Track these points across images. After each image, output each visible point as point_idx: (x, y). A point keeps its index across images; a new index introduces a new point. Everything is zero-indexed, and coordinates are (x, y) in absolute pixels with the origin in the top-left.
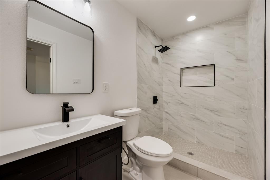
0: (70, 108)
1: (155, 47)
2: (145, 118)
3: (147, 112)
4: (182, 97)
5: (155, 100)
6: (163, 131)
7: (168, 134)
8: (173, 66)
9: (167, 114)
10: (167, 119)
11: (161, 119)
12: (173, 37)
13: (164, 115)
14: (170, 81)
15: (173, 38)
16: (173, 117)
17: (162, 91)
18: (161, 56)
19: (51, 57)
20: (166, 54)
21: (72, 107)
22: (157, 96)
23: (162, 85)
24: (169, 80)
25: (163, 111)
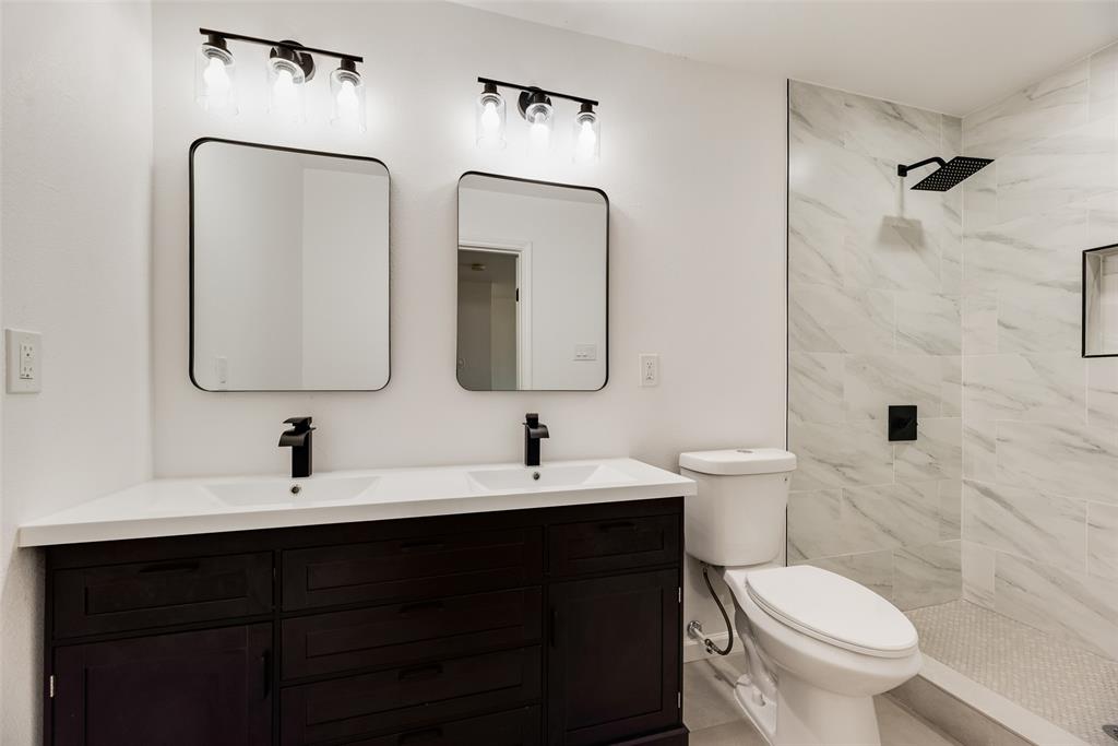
0: (539, 430)
1: (903, 171)
2: (838, 500)
3: (844, 474)
4: (1091, 411)
5: (902, 423)
6: (964, 585)
7: (992, 606)
8: (1030, 248)
9: (990, 502)
10: (986, 525)
11: (950, 524)
12: (1025, 91)
13: (970, 505)
14: (1007, 327)
15: (1029, 97)
16: (1028, 522)
17: (954, 378)
18: (945, 207)
19: (518, 285)
20: (981, 190)
21: (545, 427)
22: (915, 407)
23: (958, 351)
24: (1000, 323)
25: (965, 482)
